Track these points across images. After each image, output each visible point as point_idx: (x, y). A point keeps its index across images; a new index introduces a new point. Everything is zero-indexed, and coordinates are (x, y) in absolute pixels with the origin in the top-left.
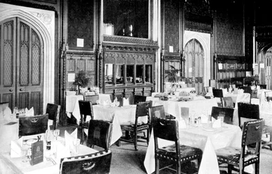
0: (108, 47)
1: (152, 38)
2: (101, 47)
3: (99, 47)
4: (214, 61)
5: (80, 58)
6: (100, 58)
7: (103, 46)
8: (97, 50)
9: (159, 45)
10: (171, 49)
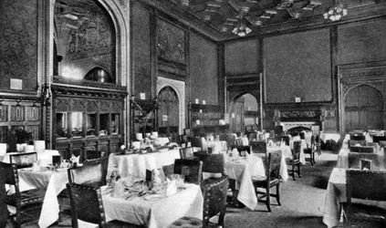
0: (59, 90)
1: (120, 83)
2: (49, 91)
3: (45, 91)
4: (189, 110)
5: (15, 103)
6: (48, 104)
7: (52, 90)
8: (44, 94)
9: (128, 91)
10: (143, 96)
